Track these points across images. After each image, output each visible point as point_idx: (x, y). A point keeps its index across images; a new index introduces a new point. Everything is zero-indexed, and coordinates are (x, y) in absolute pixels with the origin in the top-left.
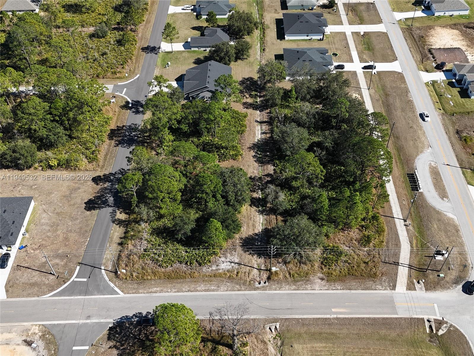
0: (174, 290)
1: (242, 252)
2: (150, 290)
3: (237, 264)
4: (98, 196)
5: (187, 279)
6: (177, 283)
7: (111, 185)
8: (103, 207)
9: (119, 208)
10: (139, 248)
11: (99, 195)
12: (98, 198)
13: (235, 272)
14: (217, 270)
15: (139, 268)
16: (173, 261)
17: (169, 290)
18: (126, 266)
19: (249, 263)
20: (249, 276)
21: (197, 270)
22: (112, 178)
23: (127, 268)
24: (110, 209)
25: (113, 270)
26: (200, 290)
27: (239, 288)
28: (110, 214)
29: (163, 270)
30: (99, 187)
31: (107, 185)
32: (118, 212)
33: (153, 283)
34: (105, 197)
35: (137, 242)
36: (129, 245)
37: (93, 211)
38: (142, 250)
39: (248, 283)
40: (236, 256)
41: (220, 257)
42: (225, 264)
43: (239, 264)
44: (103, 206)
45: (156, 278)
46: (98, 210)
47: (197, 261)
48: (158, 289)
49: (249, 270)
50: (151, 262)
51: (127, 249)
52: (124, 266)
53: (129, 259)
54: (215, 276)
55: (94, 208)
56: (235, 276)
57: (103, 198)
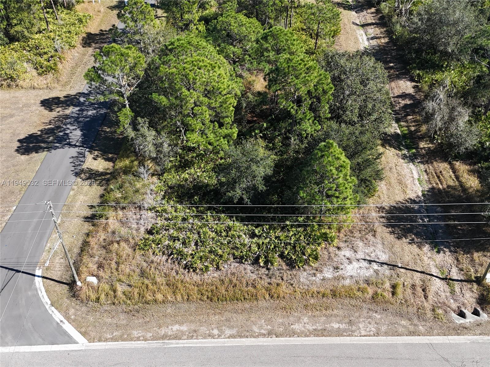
0: (228, 332)
1: (392, 238)
2: (163, 331)
3: (386, 266)
4: (49, 129)
5: (260, 302)
6: (236, 312)
7: (79, 110)
8: (57, 148)
9: (91, 149)
10: (134, 226)
11: (52, 126)
12: (50, 132)
13: (387, 285)
14: (337, 279)
15: (132, 273)
16: (221, 256)
17: (216, 332)
18: (100, 266)
19: (415, 263)
20: (426, 297)
21: (285, 278)
22: (82, 99)
23: (101, 273)
24: (73, 151)
25: (66, 278)
26: (302, 332)
27: (412, 328)
28: (71, 160)
29: (196, 278)
30: (54, 114)
31: (71, 110)
32: (89, 157)
33: (169, 311)
34: (65, 130)
35: (130, 214)
36: (110, 221)
37: (34, 155)
38: (142, 230)
39: (429, 314)
40: (380, 246)
41: (339, 248)
42: (355, 265)
43: (393, 266)
44: (58, 145)
45: (179, 297)
46: (45, 153)
47: (282, 256)
48: (184, 328)
49: (424, 281)
50: (165, 258)
51: (105, 229)
52: (93, 267)
53: (109, 251)
54: (334, 294)
55: (37, 150)
56: (388, 295)
57: (60, 132)
